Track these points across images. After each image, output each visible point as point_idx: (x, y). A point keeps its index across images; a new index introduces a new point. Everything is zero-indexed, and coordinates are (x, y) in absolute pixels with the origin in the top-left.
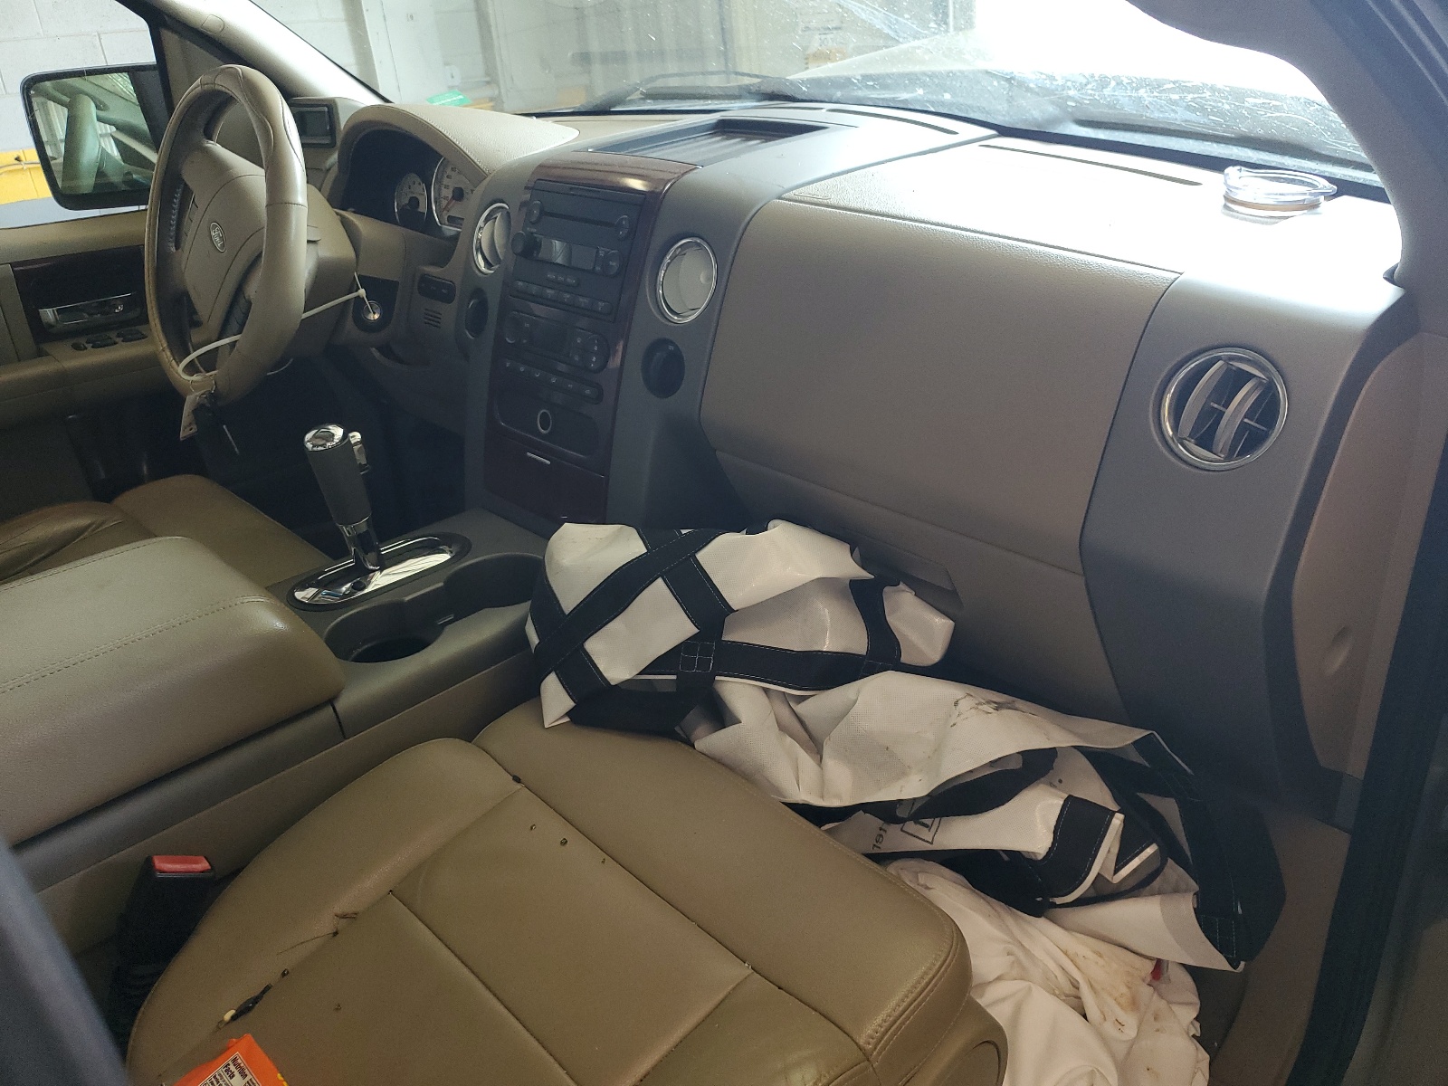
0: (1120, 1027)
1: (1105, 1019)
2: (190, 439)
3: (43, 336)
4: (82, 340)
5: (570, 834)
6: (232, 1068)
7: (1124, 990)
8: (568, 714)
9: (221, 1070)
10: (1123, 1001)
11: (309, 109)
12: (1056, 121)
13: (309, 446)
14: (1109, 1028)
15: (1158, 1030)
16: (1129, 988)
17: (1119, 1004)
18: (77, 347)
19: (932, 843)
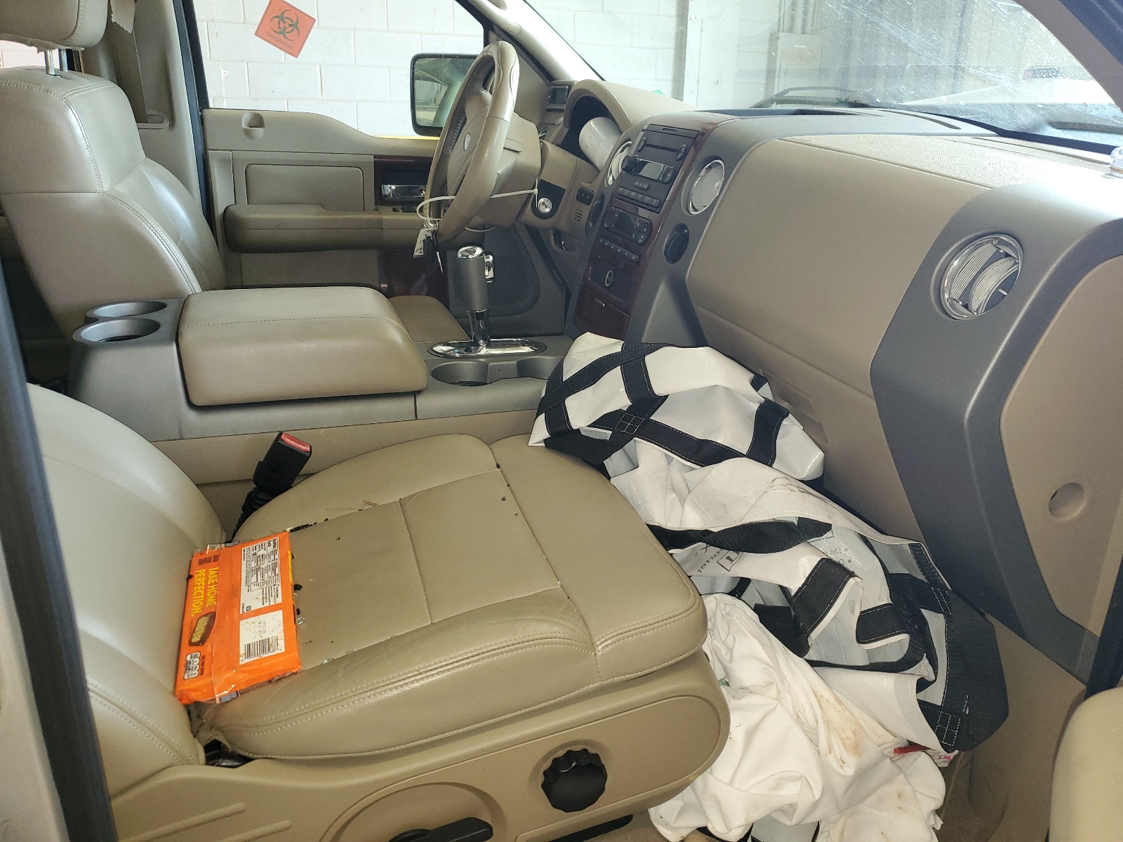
0: (842, 764)
1: (830, 752)
2: (419, 258)
3: (381, 200)
4: (399, 208)
5: (509, 497)
6: (272, 543)
7: (850, 735)
8: (545, 441)
9: (267, 541)
10: (847, 743)
11: (559, 87)
12: (1038, 126)
13: (460, 255)
14: (832, 760)
15: (900, 808)
16: (855, 735)
17: (844, 744)
18: (394, 210)
19: (729, 571)
